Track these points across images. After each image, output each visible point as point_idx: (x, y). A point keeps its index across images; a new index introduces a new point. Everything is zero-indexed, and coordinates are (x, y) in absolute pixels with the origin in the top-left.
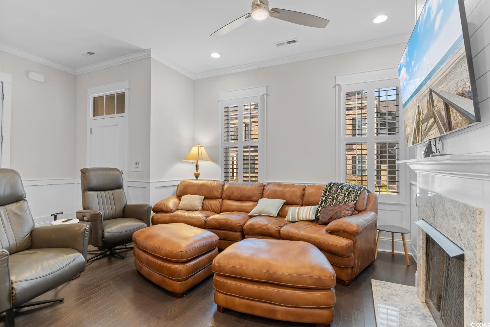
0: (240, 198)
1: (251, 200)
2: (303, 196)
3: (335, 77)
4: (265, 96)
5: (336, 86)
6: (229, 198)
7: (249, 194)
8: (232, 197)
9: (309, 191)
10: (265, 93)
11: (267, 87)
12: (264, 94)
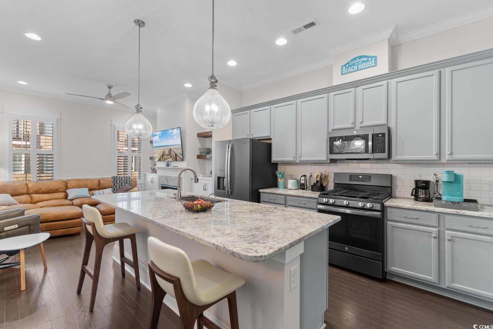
0: (48, 191)
1: (58, 191)
2: (99, 184)
3: (111, 120)
4: (59, 120)
5: (111, 125)
6: (37, 192)
7: (56, 188)
8: (40, 191)
9: (102, 182)
10: (60, 117)
11: (61, 114)
12: (58, 118)
